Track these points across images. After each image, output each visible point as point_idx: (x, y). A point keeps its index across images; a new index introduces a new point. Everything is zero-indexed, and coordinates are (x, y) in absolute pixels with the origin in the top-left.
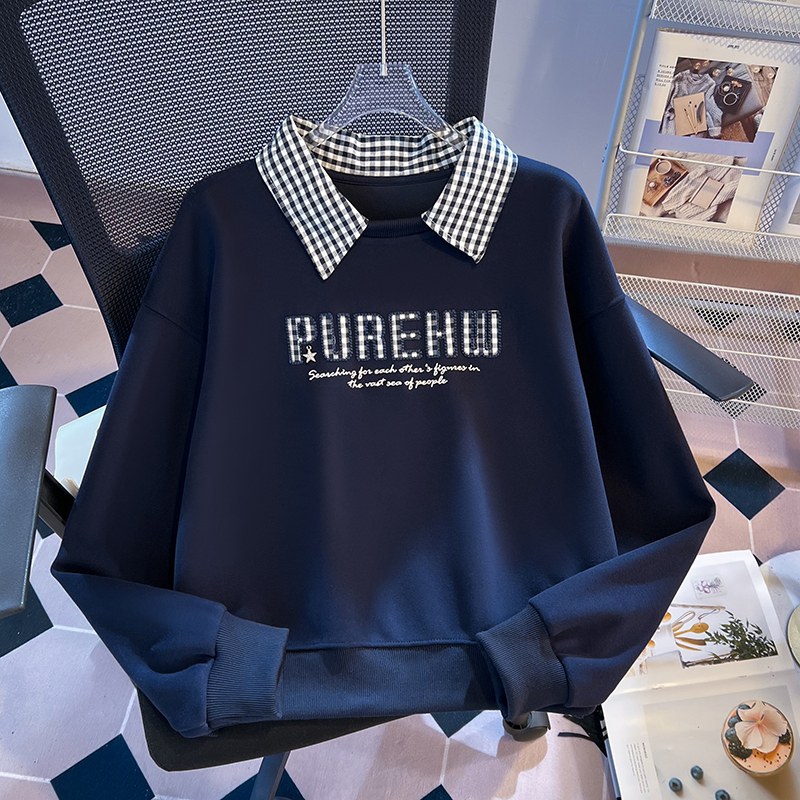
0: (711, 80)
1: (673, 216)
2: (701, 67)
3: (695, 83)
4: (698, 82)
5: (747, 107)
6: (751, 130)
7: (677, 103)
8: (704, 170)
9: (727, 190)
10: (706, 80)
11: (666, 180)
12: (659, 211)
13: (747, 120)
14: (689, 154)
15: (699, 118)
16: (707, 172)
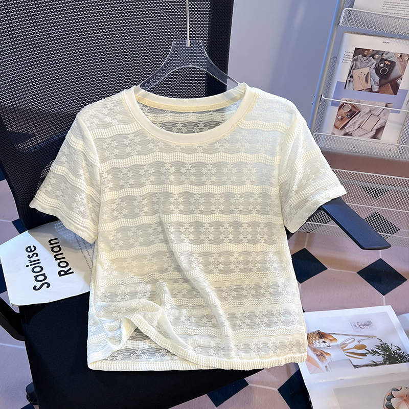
0: (373, 61)
1: (351, 135)
2: (368, 53)
3: (365, 62)
4: (367, 61)
5: (393, 75)
6: (395, 89)
7: (354, 73)
8: (369, 110)
9: (381, 121)
10: (370, 61)
11: (348, 115)
12: (343, 132)
13: (393, 82)
14: (361, 101)
15: (367, 81)
16: (371, 111)
